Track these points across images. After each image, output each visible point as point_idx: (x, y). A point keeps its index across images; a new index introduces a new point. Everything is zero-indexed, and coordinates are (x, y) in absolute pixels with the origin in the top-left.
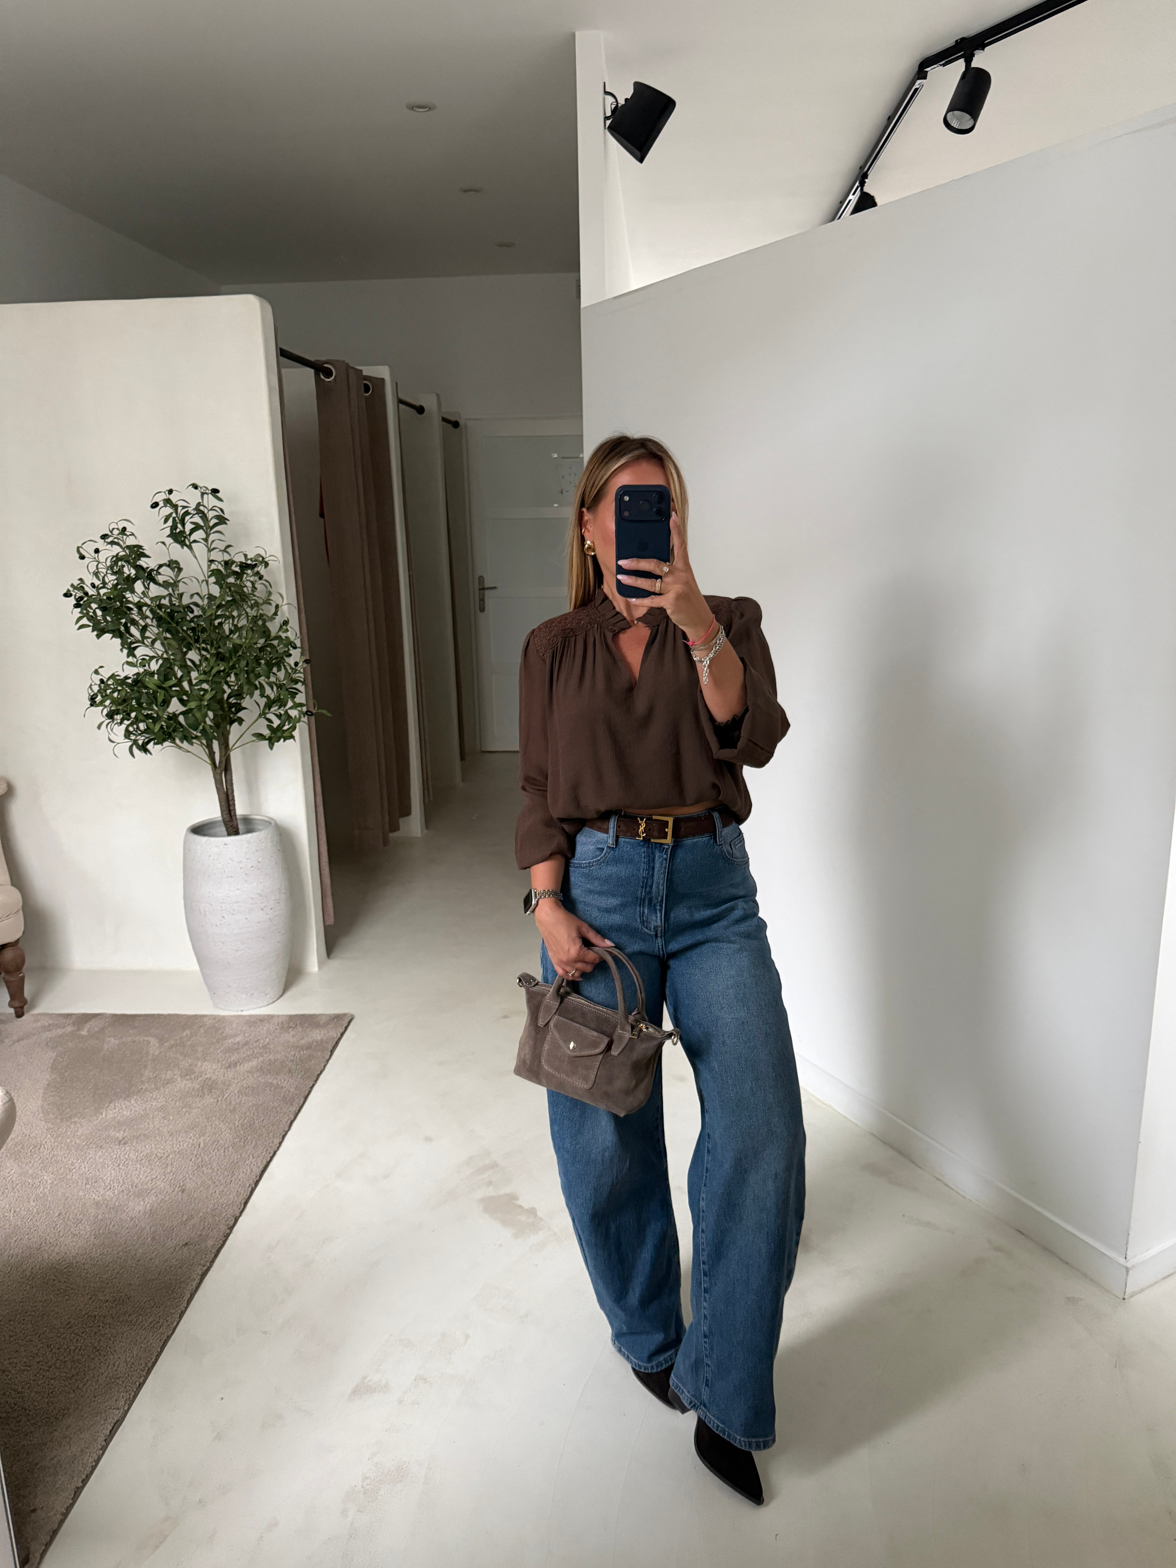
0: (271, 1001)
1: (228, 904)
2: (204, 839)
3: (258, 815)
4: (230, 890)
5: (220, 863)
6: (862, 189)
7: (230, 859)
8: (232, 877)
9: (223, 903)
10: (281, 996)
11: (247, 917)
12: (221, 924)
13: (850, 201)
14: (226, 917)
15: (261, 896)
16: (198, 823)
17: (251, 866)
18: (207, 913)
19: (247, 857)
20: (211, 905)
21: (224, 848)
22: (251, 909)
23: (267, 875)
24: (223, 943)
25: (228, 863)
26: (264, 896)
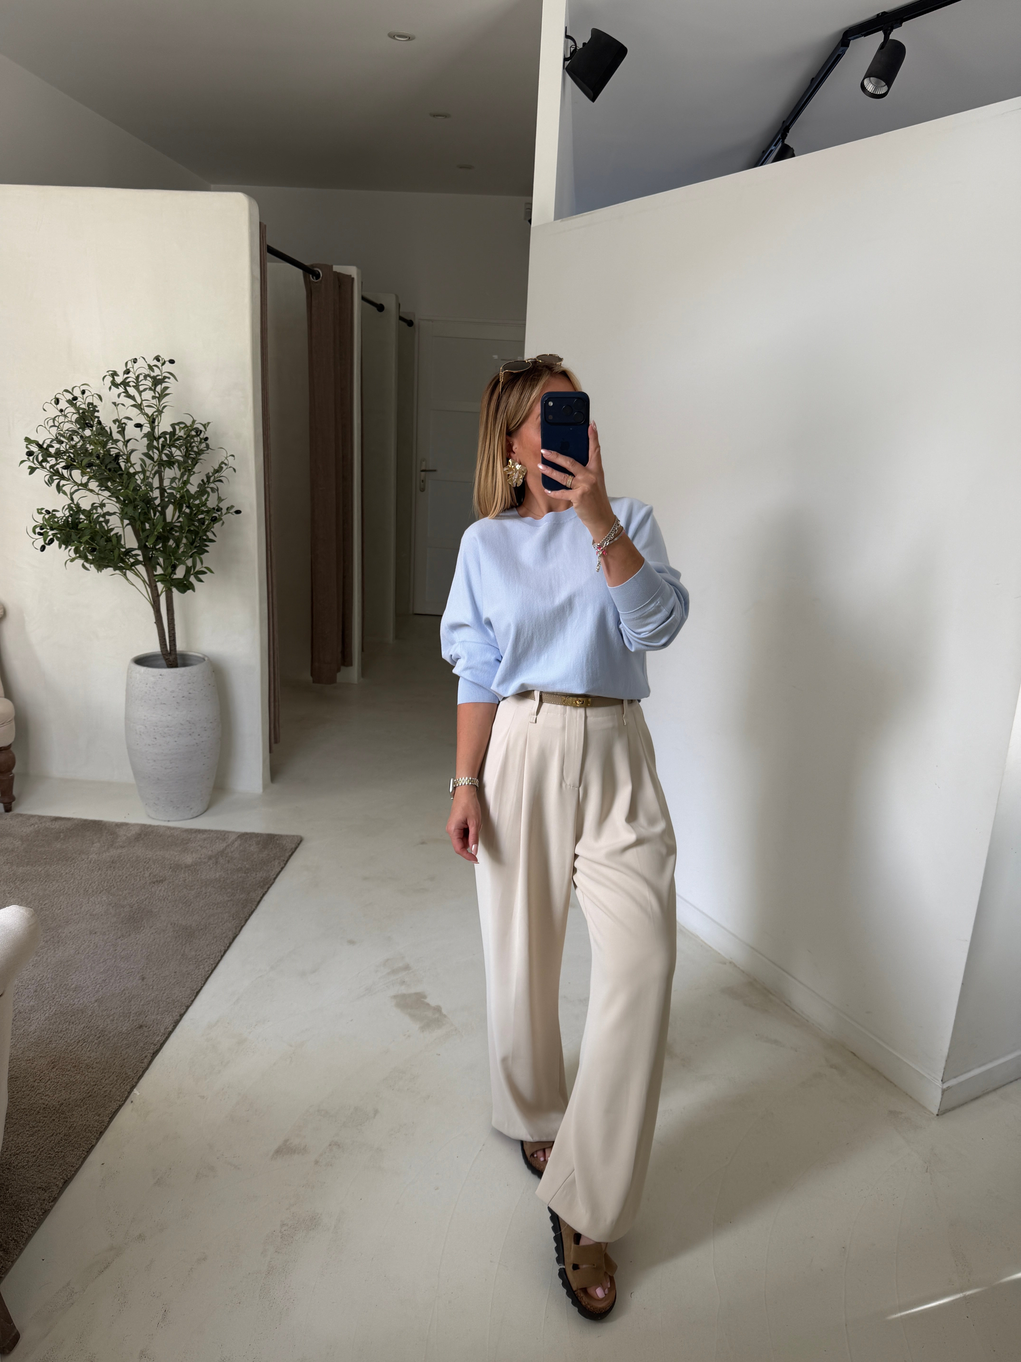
0: (196, 815)
2: (142, 669)
4: (162, 715)
5: (155, 691)
6: (783, 142)
7: (164, 688)
8: (164, 704)
9: (157, 726)
10: (205, 811)
12: (153, 745)
13: (774, 149)
14: (158, 738)
15: (190, 723)
16: (142, 655)
17: (182, 695)
18: (142, 734)
19: (180, 688)
20: (146, 727)
21: (159, 678)
22: (180, 734)
23: (196, 705)
24: (155, 761)
25: (162, 692)
26: (193, 723)
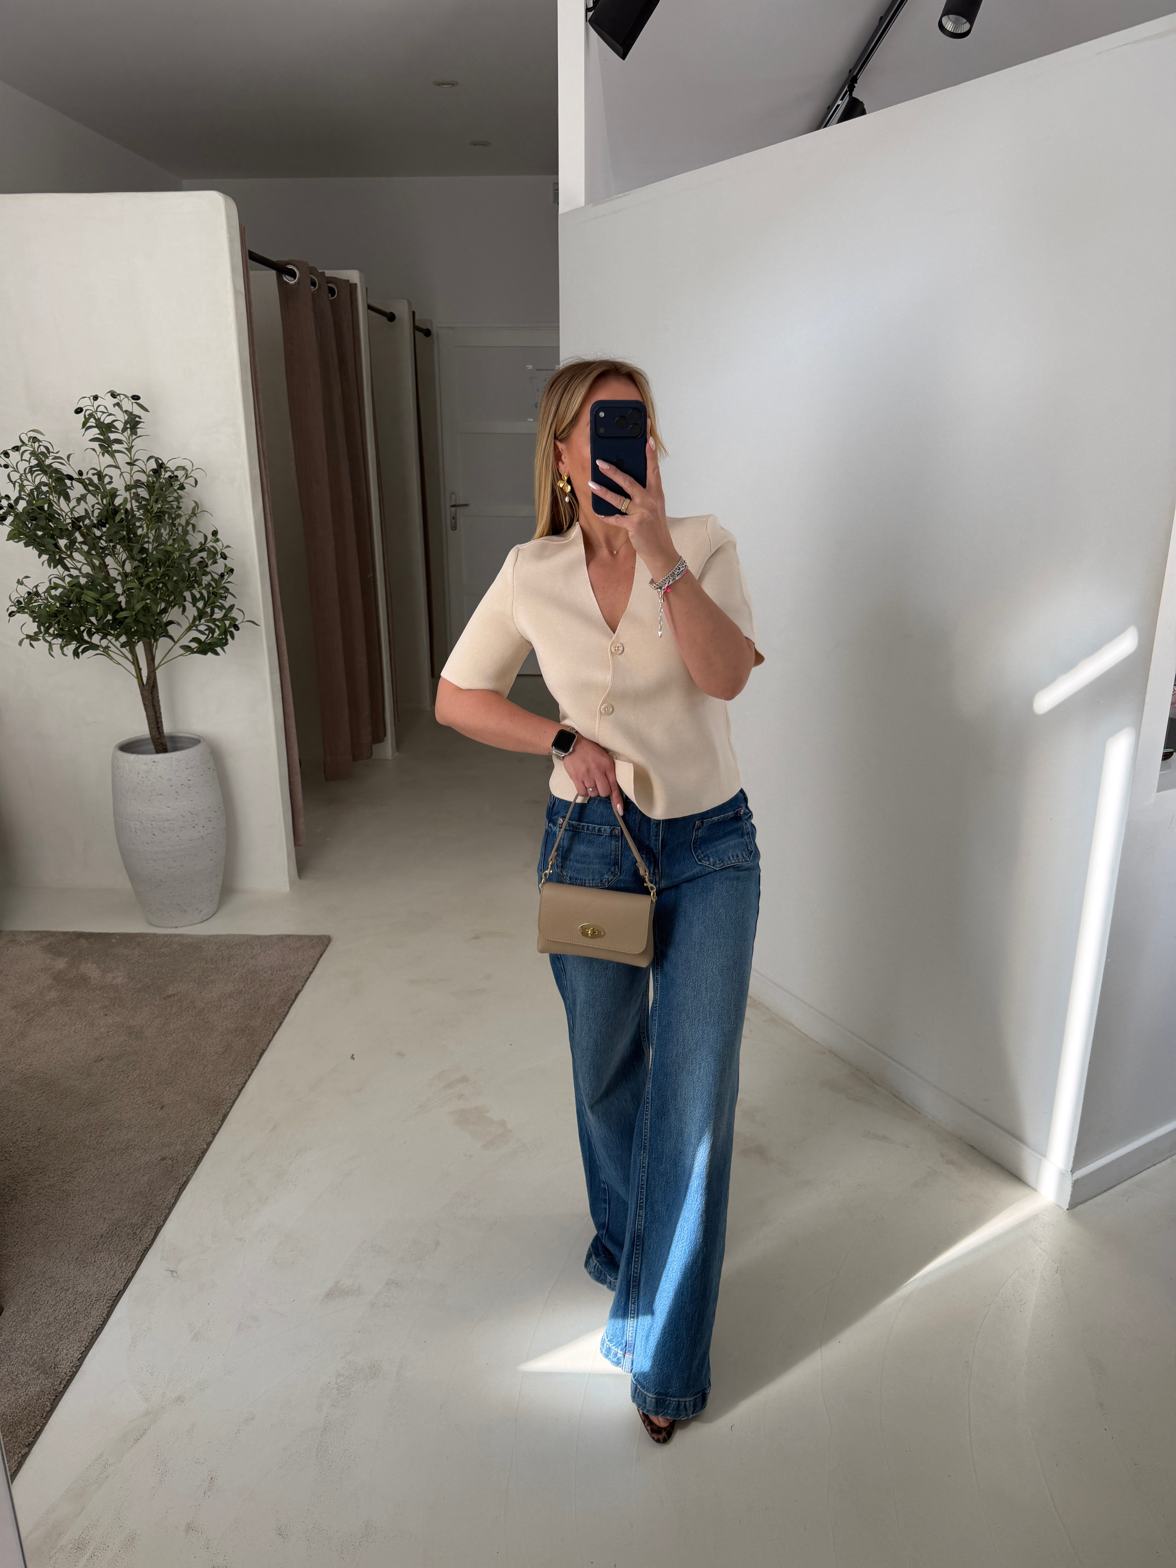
0: (206, 918)
1: (159, 822)
2: (132, 757)
3: (186, 733)
4: (160, 808)
5: (149, 780)
6: (851, 95)
7: (160, 777)
8: (162, 795)
9: (154, 821)
10: (214, 914)
11: (179, 835)
12: (152, 842)
13: (838, 106)
14: (155, 833)
17: (181, 784)
18: (138, 831)
20: (141, 822)
21: (153, 765)
22: (182, 827)
23: (197, 793)
24: (155, 861)
25: (158, 781)
26: (196, 814)
